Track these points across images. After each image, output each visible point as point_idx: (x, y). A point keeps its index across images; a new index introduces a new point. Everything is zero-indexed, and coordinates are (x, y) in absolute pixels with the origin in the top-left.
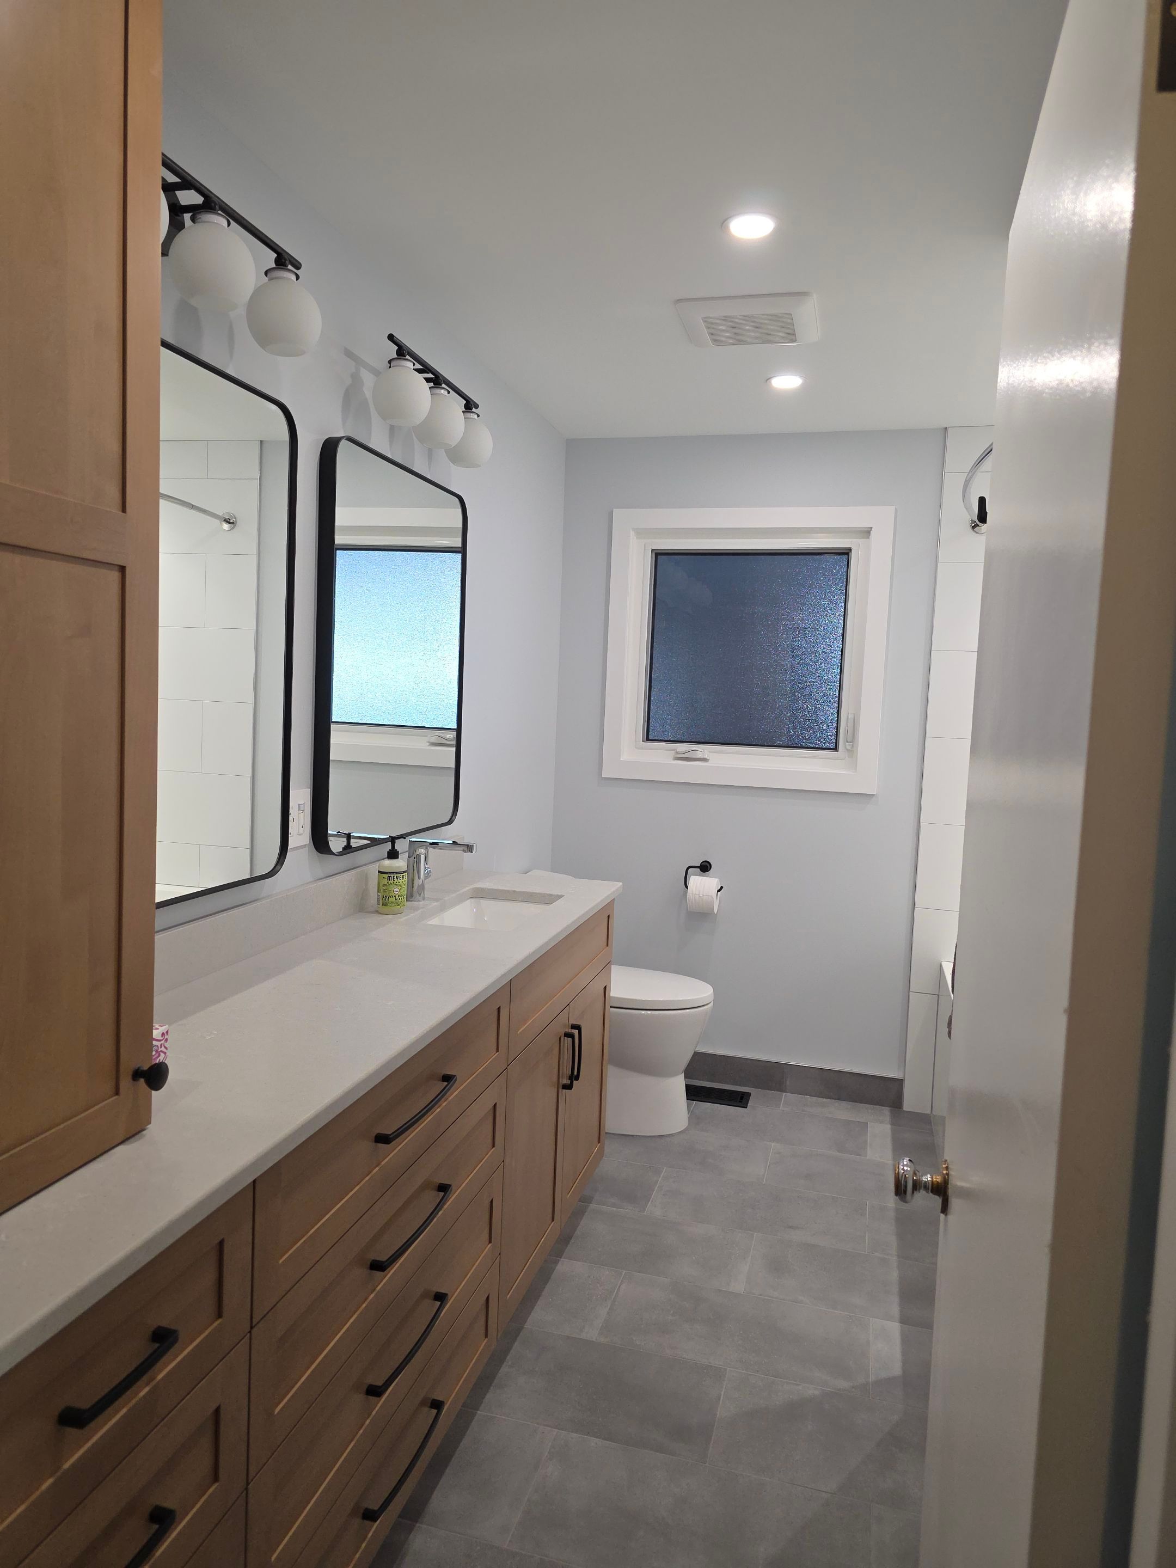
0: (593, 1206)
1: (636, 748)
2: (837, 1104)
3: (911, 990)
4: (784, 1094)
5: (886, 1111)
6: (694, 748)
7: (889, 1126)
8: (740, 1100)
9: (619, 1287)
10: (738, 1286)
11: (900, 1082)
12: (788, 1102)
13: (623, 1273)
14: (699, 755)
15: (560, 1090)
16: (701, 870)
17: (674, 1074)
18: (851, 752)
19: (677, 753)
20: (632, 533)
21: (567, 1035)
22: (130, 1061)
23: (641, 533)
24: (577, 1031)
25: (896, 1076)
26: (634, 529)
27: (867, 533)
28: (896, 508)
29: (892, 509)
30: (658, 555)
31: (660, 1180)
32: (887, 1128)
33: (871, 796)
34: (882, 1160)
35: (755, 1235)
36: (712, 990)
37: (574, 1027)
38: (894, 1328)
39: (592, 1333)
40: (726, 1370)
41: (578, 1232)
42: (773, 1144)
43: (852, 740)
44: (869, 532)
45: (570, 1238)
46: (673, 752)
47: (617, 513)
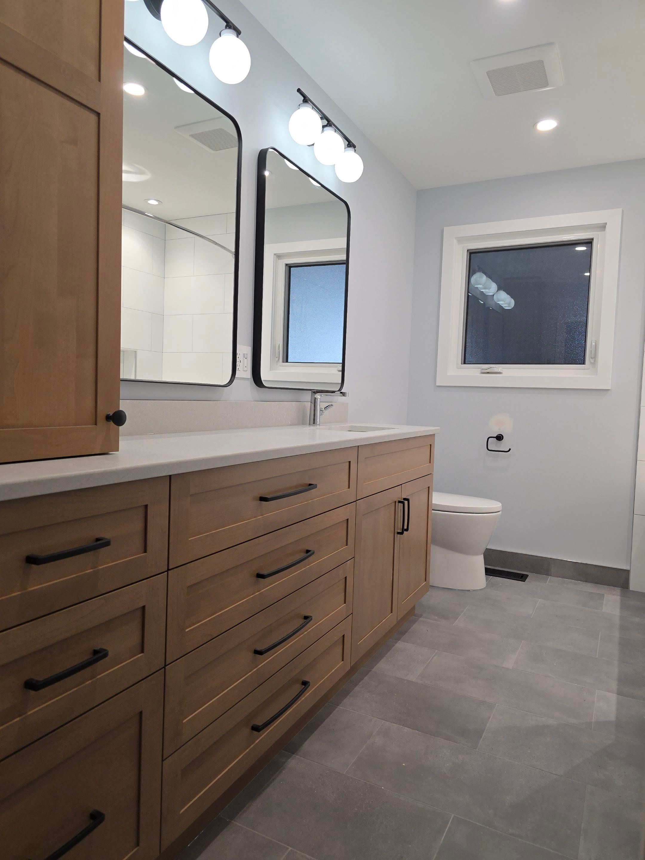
0: (421, 619)
1: (457, 368)
2: (584, 584)
3: (635, 513)
4: (550, 577)
5: (618, 590)
6: (493, 366)
7: (619, 597)
8: (522, 578)
9: (433, 657)
10: (509, 664)
11: (627, 572)
12: (551, 582)
13: (436, 652)
14: (496, 370)
15: (396, 535)
16: (497, 439)
17: (476, 554)
18: (594, 363)
19: (483, 369)
20: (455, 241)
21: (399, 502)
22: (105, 409)
23: (460, 240)
24: (407, 502)
25: (625, 568)
26: (456, 238)
27: (603, 227)
28: (622, 210)
29: (620, 210)
30: (472, 253)
31: (465, 610)
32: (618, 598)
33: (608, 390)
34: (612, 613)
35: (522, 642)
36: (501, 505)
37: (405, 499)
38: (613, 697)
39: (412, 678)
40: (496, 704)
41: (410, 630)
42: (540, 600)
43: (595, 357)
44: (605, 227)
45: (406, 632)
46: (480, 369)
47: (446, 229)
